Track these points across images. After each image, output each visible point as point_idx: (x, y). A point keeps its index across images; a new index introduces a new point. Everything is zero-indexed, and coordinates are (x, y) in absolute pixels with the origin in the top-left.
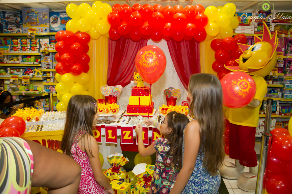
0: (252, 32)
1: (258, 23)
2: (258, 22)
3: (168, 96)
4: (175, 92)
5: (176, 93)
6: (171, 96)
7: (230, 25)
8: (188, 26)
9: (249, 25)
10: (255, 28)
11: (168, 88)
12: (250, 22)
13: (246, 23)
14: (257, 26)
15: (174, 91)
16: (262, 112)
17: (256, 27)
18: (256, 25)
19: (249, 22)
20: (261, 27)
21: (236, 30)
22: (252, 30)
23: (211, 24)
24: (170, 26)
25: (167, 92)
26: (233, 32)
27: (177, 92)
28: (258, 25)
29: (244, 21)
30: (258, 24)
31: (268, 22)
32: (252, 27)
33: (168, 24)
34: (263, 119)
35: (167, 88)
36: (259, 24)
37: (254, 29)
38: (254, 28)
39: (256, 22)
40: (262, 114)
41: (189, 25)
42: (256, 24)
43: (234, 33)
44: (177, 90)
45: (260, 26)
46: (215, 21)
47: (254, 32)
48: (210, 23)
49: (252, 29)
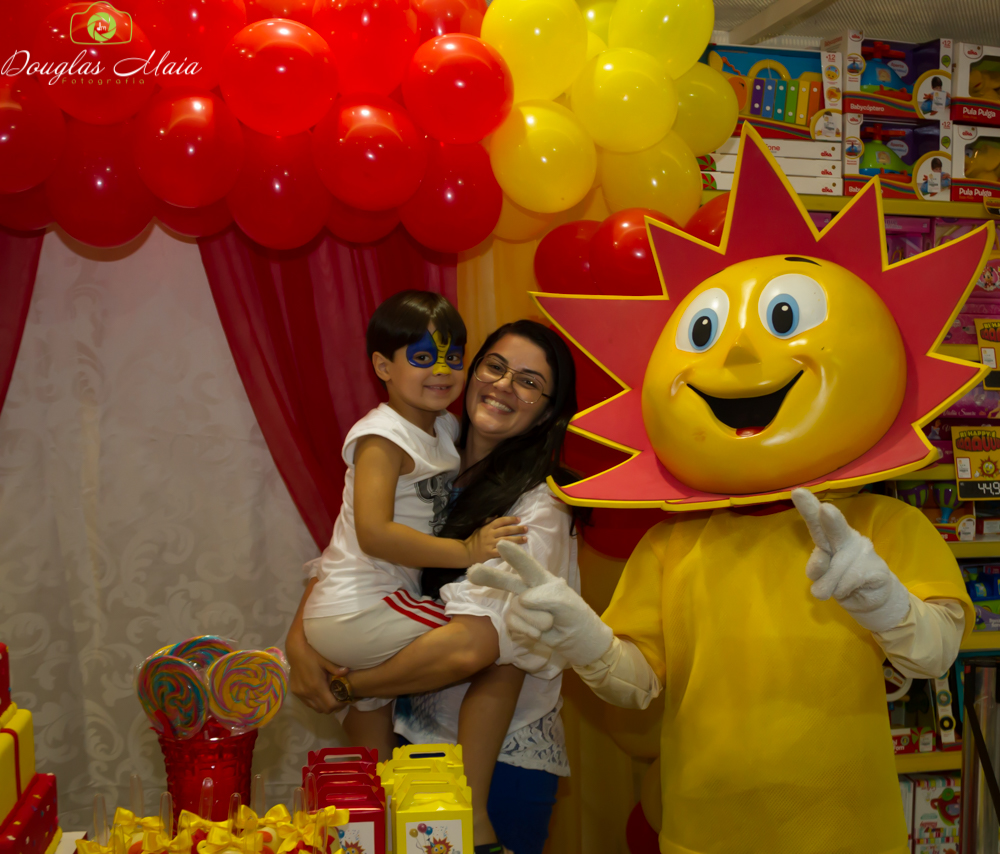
0: (827, 181)
1: (861, 120)
2: (866, 115)
3: (178, 723)
4: (234, 678)
5: (241, 685)
6: (204, 718)
7: (674, 127)
8: (354, 128)
9: (804, 135)
10: (847, 158)
11: (176, 652)
12: (811, 113)
13: (782, 117)
14: (860, 145)
15: (228, 675)
16: (927, 740)
17: (852, 152)
18: (848, 135)
19: (802, 117)
20: (883, 148)
21: (719, 166)
22: (825, 172)
23: (530, 120)
24: (203, 119)
25: (167, 690)
26: (702, 181)
27: (256, 682)
28: (866, 136)
29: (774, 109)
30: (863, 128)
31: (928, 116)
32: (827, 147)
33: (190, 110)
34: (932, 783)
35: (163, 651)
36: (870, 130)
37: (838, 165)
38: (837, 154)
39: (849, 116)
40: (921, 747)
41: (361, 119)
42: (854, 131)
43: (705, 186)
44: (253, 666)
45: (878, 142)
46: (563, 99)
47: (840, 183)
48: (524, 110)
49: (827, 165)
